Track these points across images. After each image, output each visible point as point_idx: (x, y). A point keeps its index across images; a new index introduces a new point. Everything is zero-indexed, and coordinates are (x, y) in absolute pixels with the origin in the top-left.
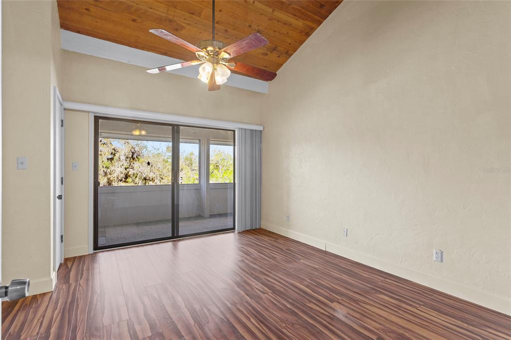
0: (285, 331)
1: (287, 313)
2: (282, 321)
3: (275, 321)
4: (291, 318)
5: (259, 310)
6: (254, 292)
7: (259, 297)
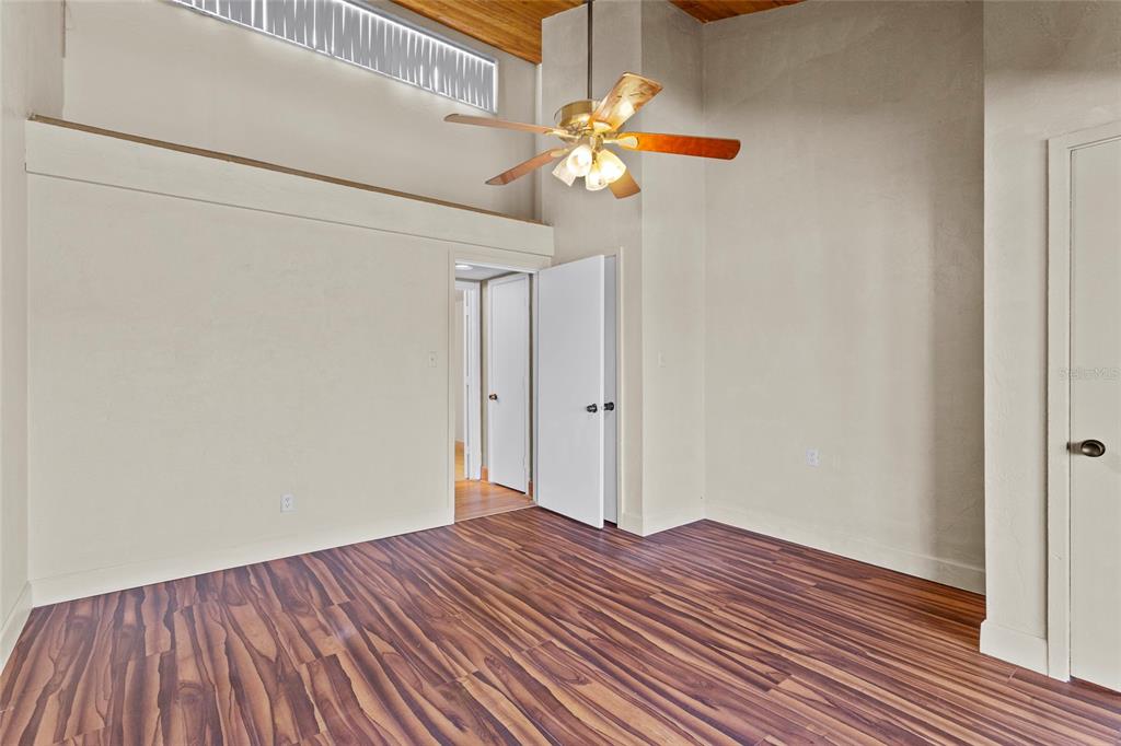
0: (459, 609)
1: (445, 634)
2: (458, 622)
3: (468, 619)
4: (441, 626)
5: (495, 637)
6: (504, 677)
7: (493, 662)
